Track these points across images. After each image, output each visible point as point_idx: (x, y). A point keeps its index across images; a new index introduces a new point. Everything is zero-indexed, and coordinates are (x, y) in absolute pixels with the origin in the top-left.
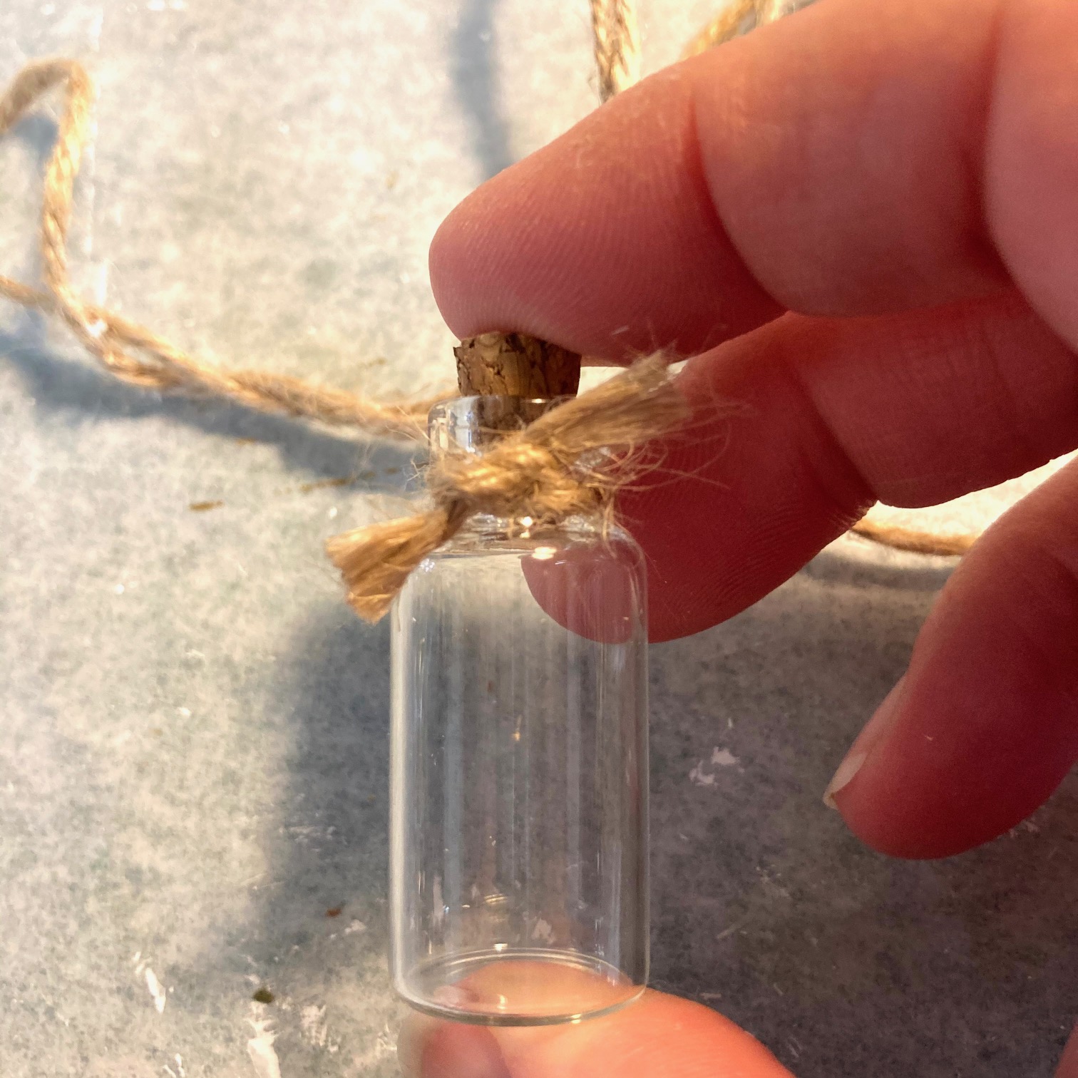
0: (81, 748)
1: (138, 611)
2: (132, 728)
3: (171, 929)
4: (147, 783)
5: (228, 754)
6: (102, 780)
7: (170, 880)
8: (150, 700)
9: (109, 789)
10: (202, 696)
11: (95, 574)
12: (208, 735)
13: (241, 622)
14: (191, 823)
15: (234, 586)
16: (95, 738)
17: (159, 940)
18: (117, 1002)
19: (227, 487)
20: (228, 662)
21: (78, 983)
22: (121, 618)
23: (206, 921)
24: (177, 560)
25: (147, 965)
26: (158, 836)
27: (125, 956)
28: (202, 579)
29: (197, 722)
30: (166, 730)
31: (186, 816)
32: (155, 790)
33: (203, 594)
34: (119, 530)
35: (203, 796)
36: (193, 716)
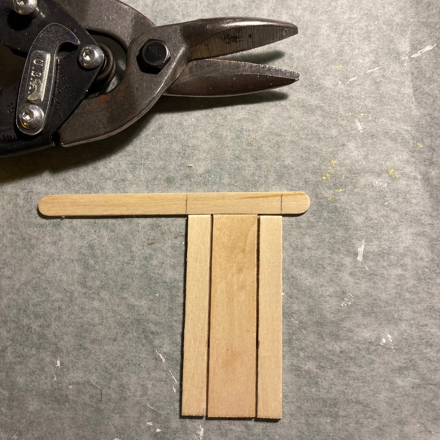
0: (134, 306)
1: (141, 272)
2: (145, 300)
3: (163, 344)
4: (151, 312)
5: (168, 304)
6: (140, 313)
7: (161, 333)
8: (148, 293)
9: (143, 315)
10: (160, 291)
11: (128, 263)
12: (164, 300)
13: (166, 272)
14: (163, 320)
15: (163, 263)
16: (137, 303)
17: (161, 347)
18: (154, 361)
19: (156, 238)
20: (165, 282)
21: (144, 358)
22: (137, 274)
23: (171, 342)
24: (147, 258)
25: (159, 353)
26: (156, 324)
27: (154, 351)
28: (155, 262)
29: (161, 296)
30: (153, 299)
31: (162, 318)
32: (154, 313)
33: (156, 266)
34: (131, 252)
35: (165, 314)
36: (159, 296)
